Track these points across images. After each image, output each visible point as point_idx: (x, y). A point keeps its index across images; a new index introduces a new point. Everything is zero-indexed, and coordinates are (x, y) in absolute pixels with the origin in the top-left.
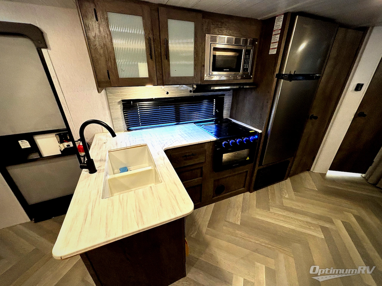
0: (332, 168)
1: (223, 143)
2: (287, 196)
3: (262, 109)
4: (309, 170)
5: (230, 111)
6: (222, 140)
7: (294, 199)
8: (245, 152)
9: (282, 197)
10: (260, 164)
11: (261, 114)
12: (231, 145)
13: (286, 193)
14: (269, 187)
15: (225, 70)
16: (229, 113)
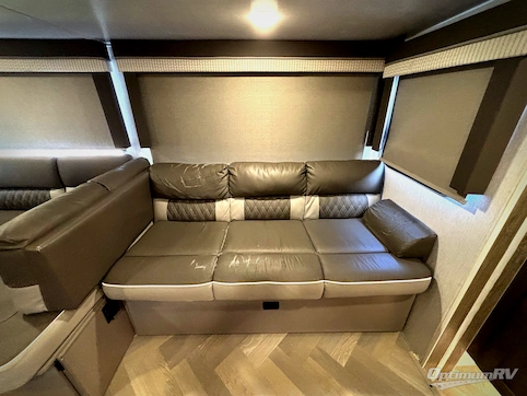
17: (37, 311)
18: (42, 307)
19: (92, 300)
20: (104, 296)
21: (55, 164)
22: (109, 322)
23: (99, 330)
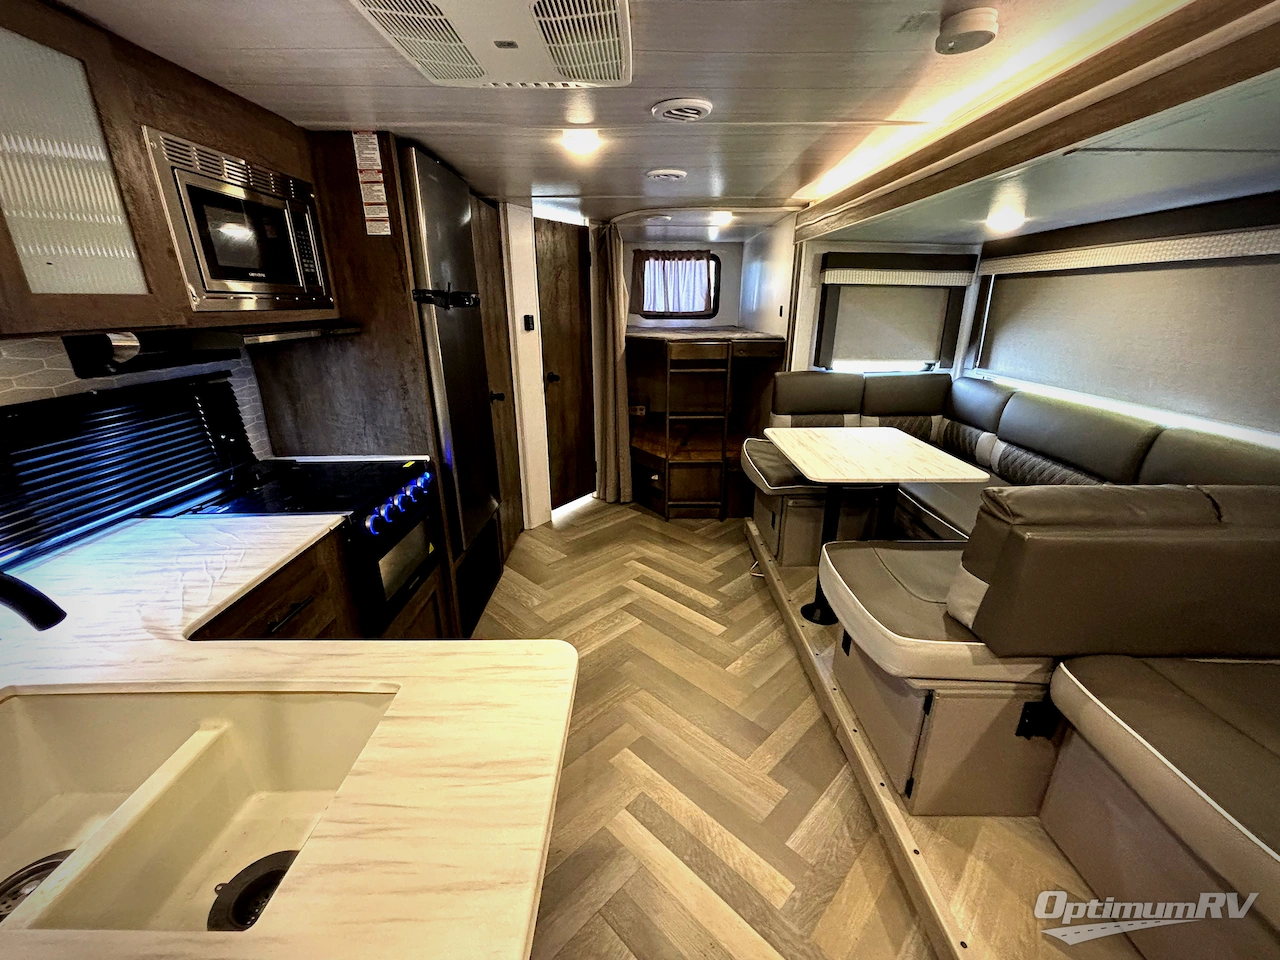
0: (556, 504)
1: (368, 524)
2: (536, 602)
3: (406, 392)
4: (523, 530)
5: (265, 431)
6: (359, 518)
7: (552, 596)
8: (416, 534)
9: (530, 611)
10: (457, 553)
11: (406, 409)
12: (389, 519)
13: (528, 598)
14: (488, 611)
15: (252, 274)
16: (266, 439)
17: (959, 618)
18: (968, 618)
19: (1025, 671)
20: (1046, 687)
21: (1155, 436)
22: (1018, 734)
23: (995, 727)
